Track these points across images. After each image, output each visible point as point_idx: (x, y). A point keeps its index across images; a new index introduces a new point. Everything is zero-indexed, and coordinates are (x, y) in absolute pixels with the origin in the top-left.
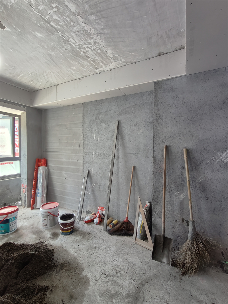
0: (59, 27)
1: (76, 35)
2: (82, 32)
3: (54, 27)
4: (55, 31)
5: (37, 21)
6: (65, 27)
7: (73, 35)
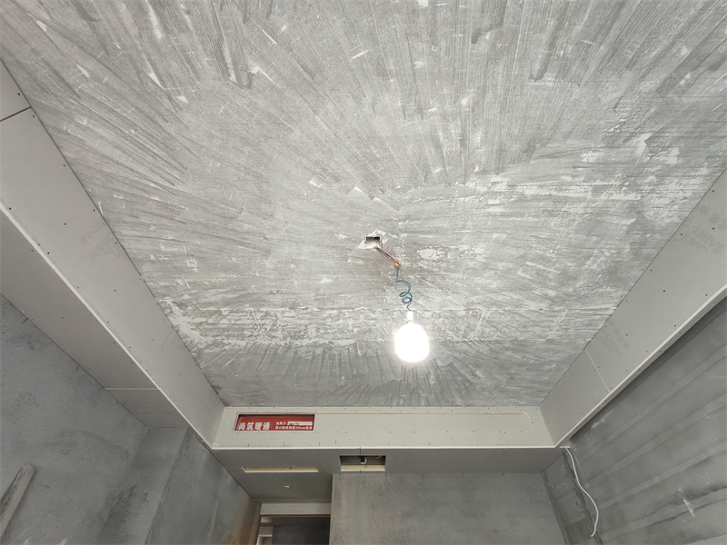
0: (325, 315)
1: (301, 325)
2: (302, 333)
3: (328, 309)
4: (321, 306)
5: (350, 298)
6: (321, 322)
7: (302, 322)
